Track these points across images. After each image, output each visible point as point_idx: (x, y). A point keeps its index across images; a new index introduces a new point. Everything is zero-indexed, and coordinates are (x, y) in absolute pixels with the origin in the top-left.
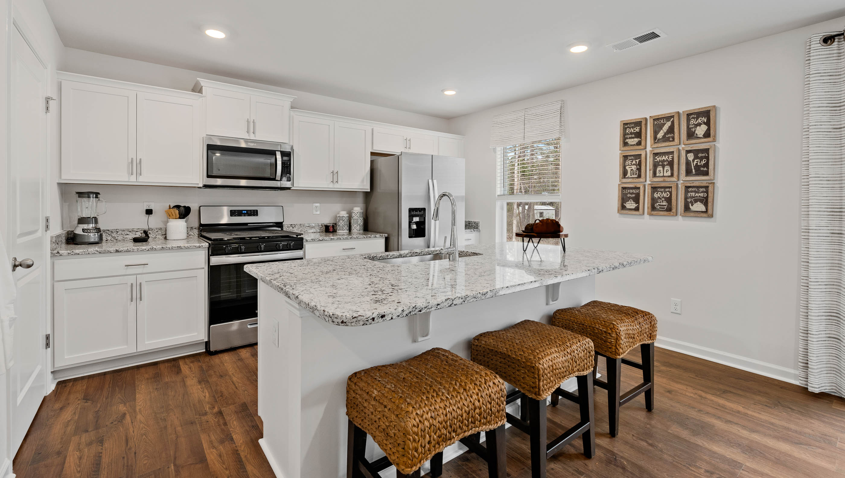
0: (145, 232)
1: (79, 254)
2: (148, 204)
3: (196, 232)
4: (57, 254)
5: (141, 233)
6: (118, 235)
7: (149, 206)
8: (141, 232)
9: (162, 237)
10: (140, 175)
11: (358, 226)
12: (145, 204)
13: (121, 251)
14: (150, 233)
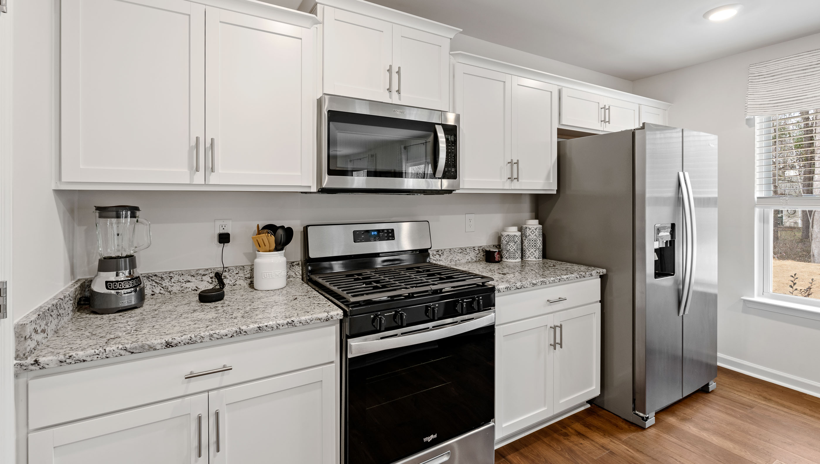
0: (218, 276)
1: (84, 361)
2: (221, 223)
3: (298, 270)
4: (33, 367)
5: (211, 278)
6: (173, 284)
7: (223, 227)
8: (211, 276)
9: (244, 284)
10: (212, 170)
11: (537, 252)
12: (218, 223)
13: (176, 345)
14: (225, 277)
